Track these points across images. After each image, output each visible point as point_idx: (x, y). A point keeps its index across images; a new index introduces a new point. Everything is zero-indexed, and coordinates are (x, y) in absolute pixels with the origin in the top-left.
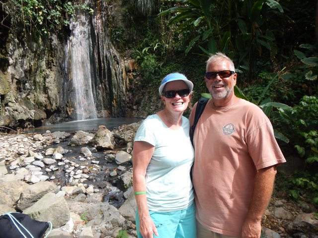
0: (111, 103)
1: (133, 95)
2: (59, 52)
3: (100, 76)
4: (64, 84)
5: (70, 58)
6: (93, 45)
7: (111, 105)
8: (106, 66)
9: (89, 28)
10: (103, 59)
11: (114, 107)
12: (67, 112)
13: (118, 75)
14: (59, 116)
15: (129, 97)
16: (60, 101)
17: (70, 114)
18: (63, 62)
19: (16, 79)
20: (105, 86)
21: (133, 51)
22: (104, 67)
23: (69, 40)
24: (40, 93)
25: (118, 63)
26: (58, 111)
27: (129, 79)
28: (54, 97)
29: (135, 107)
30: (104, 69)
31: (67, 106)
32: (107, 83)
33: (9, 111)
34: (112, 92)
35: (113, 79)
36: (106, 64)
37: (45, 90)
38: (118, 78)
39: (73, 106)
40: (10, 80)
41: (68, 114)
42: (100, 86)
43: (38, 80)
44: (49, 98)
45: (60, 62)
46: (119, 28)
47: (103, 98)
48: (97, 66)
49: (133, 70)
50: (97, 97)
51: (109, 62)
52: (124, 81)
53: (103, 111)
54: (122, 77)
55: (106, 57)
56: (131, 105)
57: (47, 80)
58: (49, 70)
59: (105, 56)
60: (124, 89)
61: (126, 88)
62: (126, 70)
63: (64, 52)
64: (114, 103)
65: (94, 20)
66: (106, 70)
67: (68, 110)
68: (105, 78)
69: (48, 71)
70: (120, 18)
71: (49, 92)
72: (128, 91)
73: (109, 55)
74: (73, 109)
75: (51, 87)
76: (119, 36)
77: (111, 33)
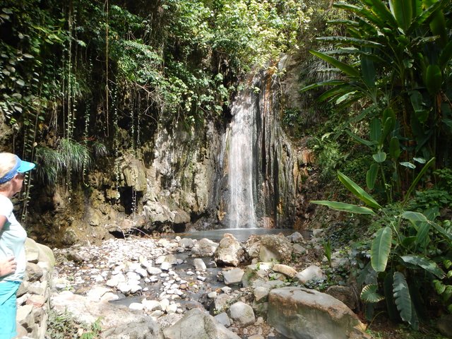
0: (276, 208)
1: (305, 198)
2: (214, 143)
3: (264, 171)
4: (216, 181)
5: (228, 148)
6: (257, 132)
7: (276, 211)
8: (272, 158)
9: (255, 111)
10: (269, 149)
11: (279, 214)
12: (217, 216)
13: (287, 171)
14: (207, 221)
15: (300, 201)
16: (209, 201)
17: (220, 219)
18: (217, 154)
19: (161, 174)
20: (269, 184)
21: (311, 138)
22: (270, 159)
23: (229, 126)
24: (187, 191)
25: (288, 155)
26: (206, 215)
27: (302, 177)
28: (202, 197)
29: (306, 216)
30: (270, 162)
31: (218, 209)
32: (272, 180)
33: (147, 211)
34: (278, 193)
35: (279, 175)
36: (272, 155)
37: (194, 188)
38: (287, 174)
39: (225, 209)
40: (154, 175)
41: (218, 219)
42: (263, 184)
43: (186, 175)
44: (196, 197)
45: (215, 154)
46: (294, 110)
47: (266, 200)
48: (260, 158)
49: (308, 164)
50: (258, 199)
51: (276, 153)
52: (295, 178)
53: (264, 218)
54: (292, 173)
55: (273, 146)
56: (302, 212)
57: (197, 176)
58: (201, 163)
59: (271, 145)
60: (294, 190)
61: (297, 189)
62: (298, 164)
63: (221, 141)
64: (279, 208)
65: (262, 101)
66: (272, 164)
67: (219, 214)
68: (269, 174)
69: (199, 165)
70: (296, 96)
71: (198, 190)
72: (300, 192)
73: (276, 144)
74: (225, 213)
75: (200, 185)
76: (293, 119)
77: (283, 117)
